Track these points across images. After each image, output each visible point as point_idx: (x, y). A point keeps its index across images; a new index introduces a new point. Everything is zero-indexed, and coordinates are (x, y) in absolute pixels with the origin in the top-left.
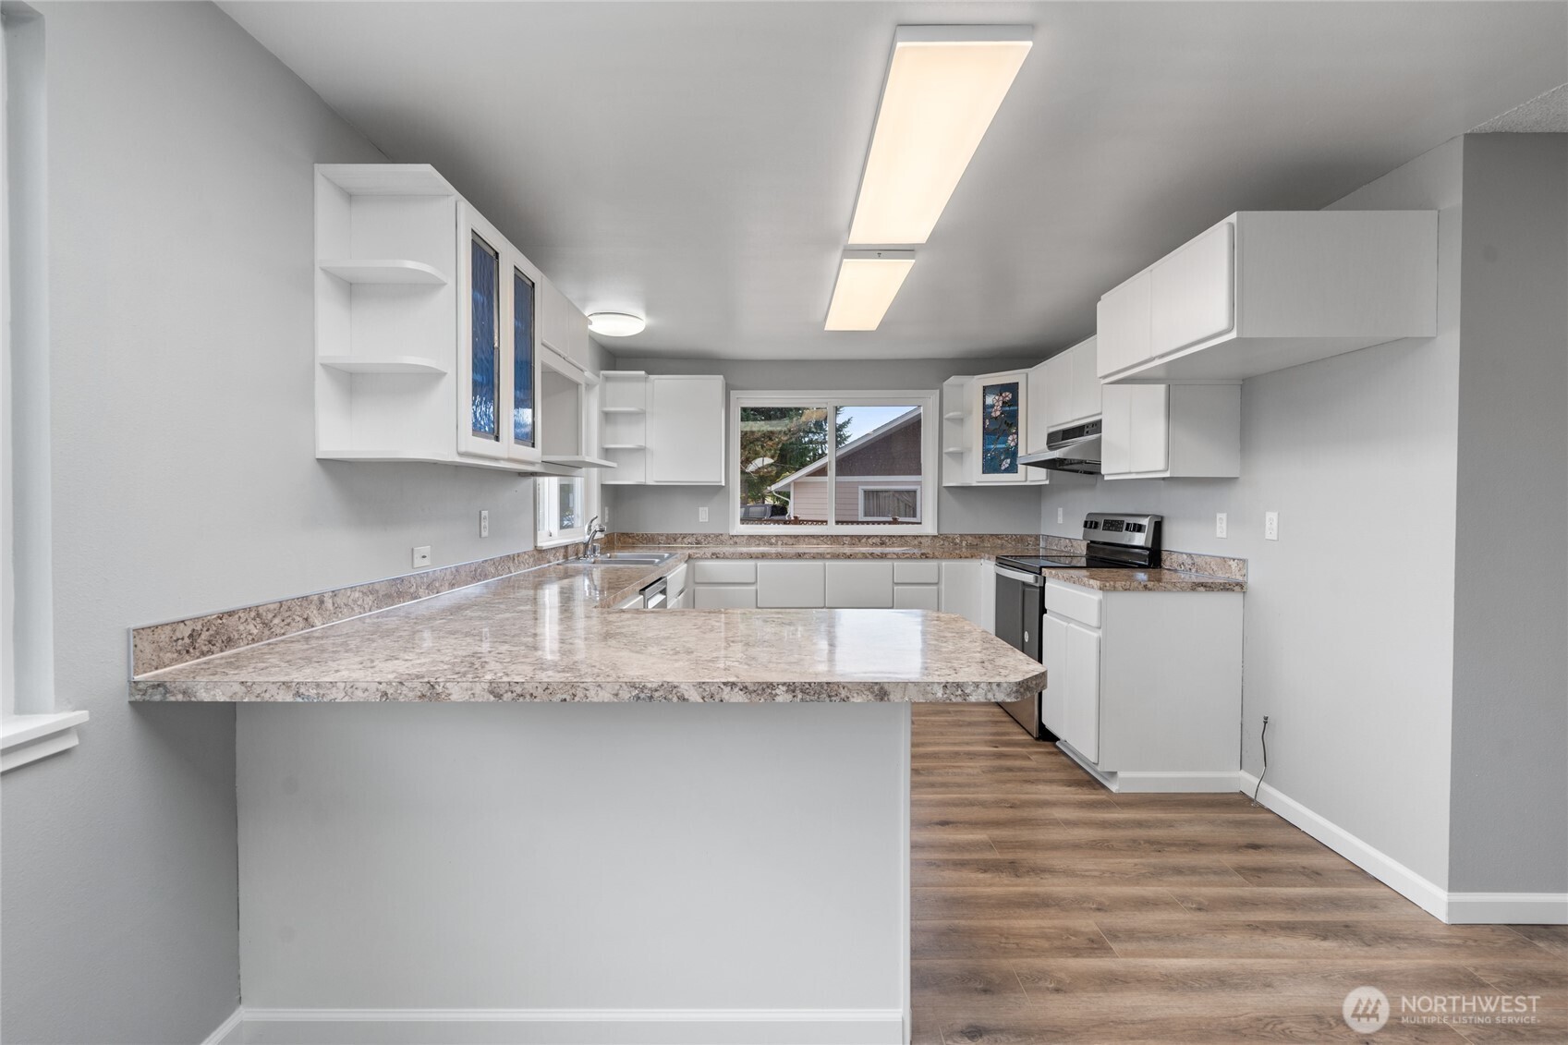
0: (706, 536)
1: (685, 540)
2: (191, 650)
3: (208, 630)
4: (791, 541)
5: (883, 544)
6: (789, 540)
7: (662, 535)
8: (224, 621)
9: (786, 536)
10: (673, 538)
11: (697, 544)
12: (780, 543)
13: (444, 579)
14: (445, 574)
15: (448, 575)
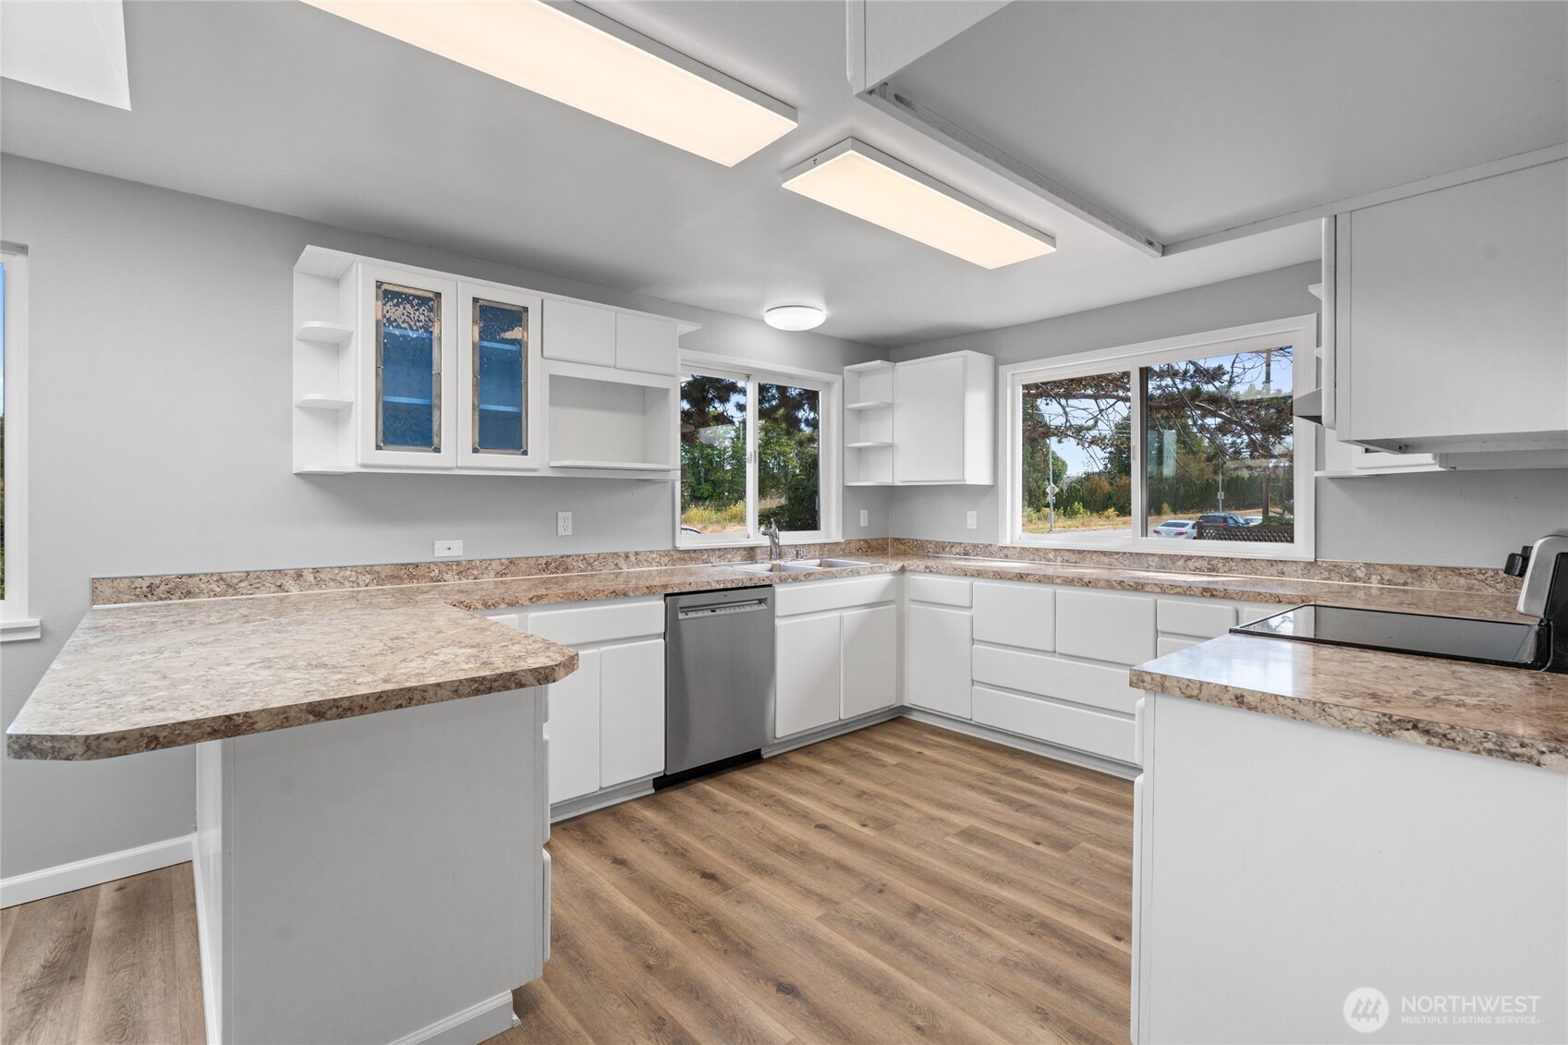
0: (975, 546)
1: (953, 549)
2: (149, 595)
3: (167, 584)
4: (1074, 558)
5: (1212, 569)
6: (1072, 556)
7: (930, 542)
8: (183, 580)
9: (1068, 550)
10: (941, 548)
11: (965, 554)
12: (1059, 559)
13: (487, 568)
14: (490, 564)
15: (495, 565)
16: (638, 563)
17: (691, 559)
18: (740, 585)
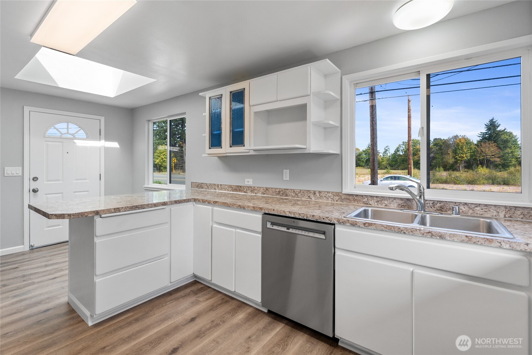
13: (259, 190)
14: (260, 189)
15: (262, 189)
16: (321, 197)
17: (355, 200)
18: (305, 218)
